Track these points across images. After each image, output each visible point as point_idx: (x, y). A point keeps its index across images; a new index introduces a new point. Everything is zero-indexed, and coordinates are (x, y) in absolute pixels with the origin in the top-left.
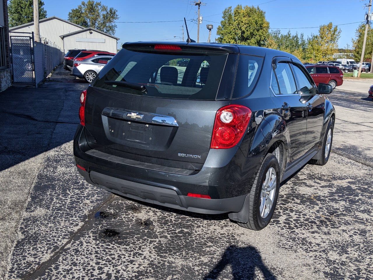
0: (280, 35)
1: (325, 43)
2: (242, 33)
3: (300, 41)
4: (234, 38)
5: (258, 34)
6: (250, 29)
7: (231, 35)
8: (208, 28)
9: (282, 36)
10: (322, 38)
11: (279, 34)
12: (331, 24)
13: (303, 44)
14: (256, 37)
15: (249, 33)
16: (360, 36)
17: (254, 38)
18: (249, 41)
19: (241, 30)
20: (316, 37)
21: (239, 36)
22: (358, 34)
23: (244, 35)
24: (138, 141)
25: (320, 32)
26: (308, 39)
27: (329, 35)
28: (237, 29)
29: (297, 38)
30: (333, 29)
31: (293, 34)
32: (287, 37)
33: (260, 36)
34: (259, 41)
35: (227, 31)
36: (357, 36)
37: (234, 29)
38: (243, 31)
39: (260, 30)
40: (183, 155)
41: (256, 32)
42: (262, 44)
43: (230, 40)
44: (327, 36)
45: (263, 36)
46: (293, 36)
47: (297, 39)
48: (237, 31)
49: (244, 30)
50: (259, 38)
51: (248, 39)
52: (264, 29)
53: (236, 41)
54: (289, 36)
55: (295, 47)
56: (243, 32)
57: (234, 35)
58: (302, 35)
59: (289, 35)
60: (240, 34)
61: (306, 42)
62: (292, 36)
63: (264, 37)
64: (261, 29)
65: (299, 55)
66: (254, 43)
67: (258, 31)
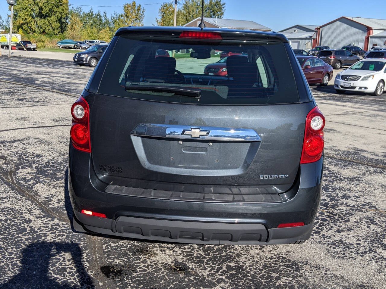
0: (82, 13)
1: (131, 22)
2: (39, 9)
3: (104, 20)
4: (31, 15)
5: (58, 11)
6: (48, 5)
7: (27, 11)
8: (9, 3)
9: (84, 14)
10: (128, 17)
11: (80, 11)
12: (134, 3)
13: (107, 23)
14: (57, 15)
15: (47, 9)
16: (163, 16)
17: (55, 15)
18: (48, 18)
19: (38, 6)
20: (122, 16)
21: (36, 12)
22: (161, 14)
23: (42, 12)
24: (196, 166)
25: (124, 11)
26: (111, 18)
27: (134, 14)
28: (33, 5)
29: (100, 16)
30: (136, 8)
31: (95, 12)
32: (90, 15)
33: (61, 13)
34: (61, 18)
35: (21, 6)
36: (160, 16)
37: (30, 4)
38: (41, 7)
39: (60, 7)
40: (266, 177)
41: (55, 9)
42: (64, 22)
43: (26, 17)
44: (131, 15)
45: (63, 13)
46: (96, 14)
47: (100, 18)
48: (33, 7)
49: (42, 5)
50: (60, 15)
51: (47, 16)
52: (64, 6)
53: (34, 18)
54: (92, 15)
55: (99, 25)
56: (41, 9)
57: (30, 11)
58: (105, 14)
59: (92, 13)
60: (38, 10)
61: (110, 21)
62: (94, 14)
63: (65, 14)
64: (61, 5)
65: (107, 34)
66: (55, 20)
67: (57, 7)
